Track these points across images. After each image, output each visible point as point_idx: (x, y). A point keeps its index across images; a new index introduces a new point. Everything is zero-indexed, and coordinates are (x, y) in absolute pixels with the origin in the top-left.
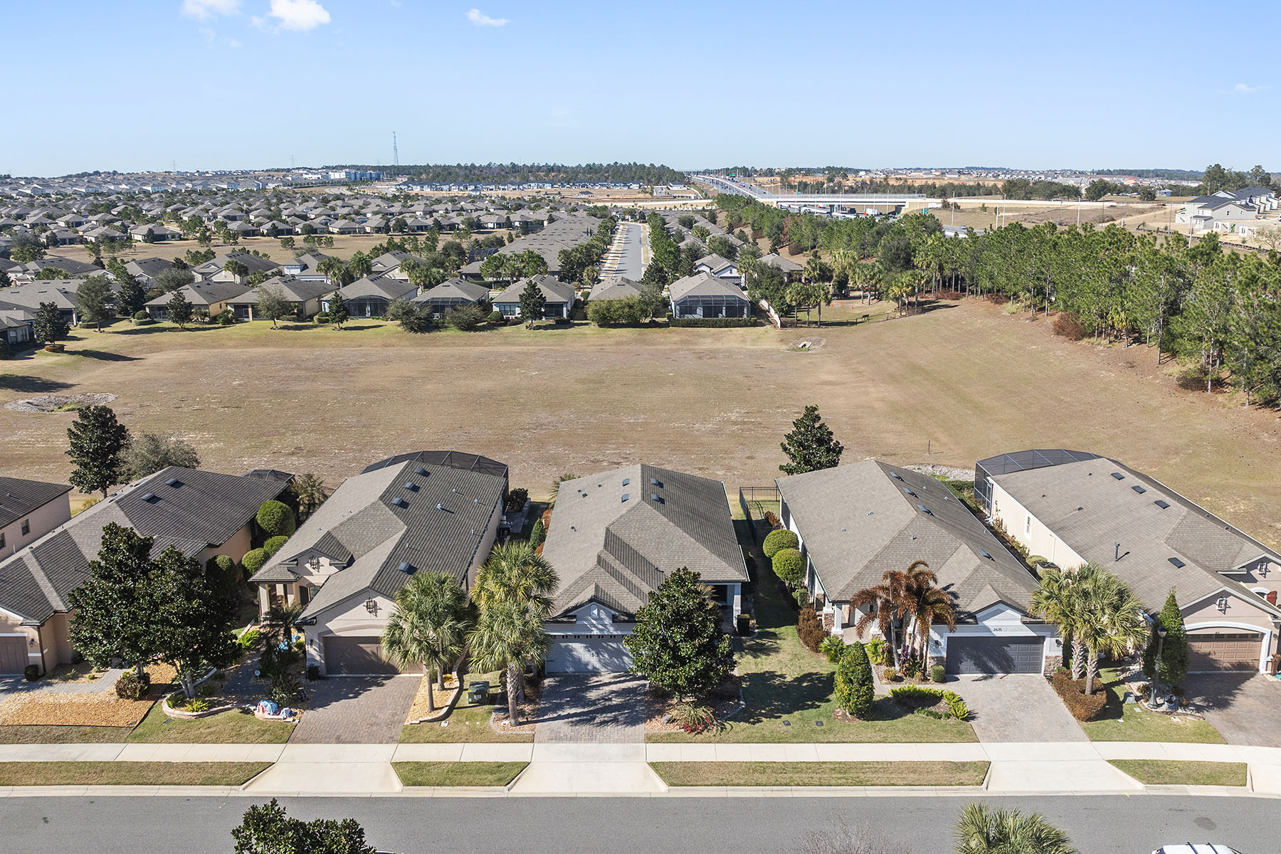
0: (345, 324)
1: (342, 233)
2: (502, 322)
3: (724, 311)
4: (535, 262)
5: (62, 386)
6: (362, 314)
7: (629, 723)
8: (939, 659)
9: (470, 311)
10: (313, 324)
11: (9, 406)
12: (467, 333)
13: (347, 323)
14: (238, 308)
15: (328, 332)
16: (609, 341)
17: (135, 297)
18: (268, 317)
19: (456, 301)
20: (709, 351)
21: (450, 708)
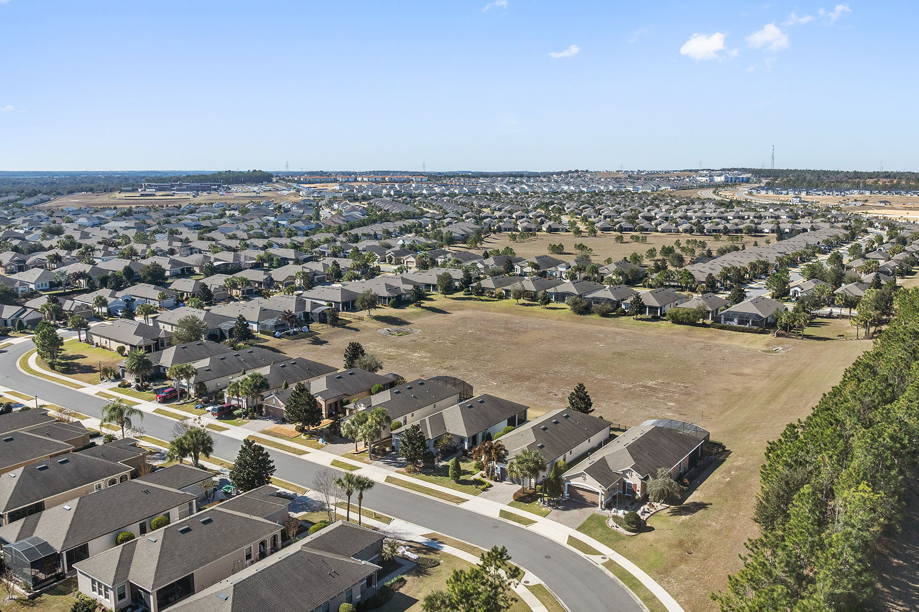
0: (547, 306)
1: (662, 232)
2: (624, 313)
3: (750, 322)
4: (687, 276)
5: (407, 323)
6: (563, 301)
7: (398, 467)
8: (498, 474)
9: (606, 307)
10: (537, 303)
11: (379, 331)
12: (602, 318)
13: (551, 305)
14: (507, 291)
15: (538, 309)
16: (670, 332)
17: (467, 281)
18: (517, 298)
19: (604, 299)
20: (716, 346)
21: (361, 452)
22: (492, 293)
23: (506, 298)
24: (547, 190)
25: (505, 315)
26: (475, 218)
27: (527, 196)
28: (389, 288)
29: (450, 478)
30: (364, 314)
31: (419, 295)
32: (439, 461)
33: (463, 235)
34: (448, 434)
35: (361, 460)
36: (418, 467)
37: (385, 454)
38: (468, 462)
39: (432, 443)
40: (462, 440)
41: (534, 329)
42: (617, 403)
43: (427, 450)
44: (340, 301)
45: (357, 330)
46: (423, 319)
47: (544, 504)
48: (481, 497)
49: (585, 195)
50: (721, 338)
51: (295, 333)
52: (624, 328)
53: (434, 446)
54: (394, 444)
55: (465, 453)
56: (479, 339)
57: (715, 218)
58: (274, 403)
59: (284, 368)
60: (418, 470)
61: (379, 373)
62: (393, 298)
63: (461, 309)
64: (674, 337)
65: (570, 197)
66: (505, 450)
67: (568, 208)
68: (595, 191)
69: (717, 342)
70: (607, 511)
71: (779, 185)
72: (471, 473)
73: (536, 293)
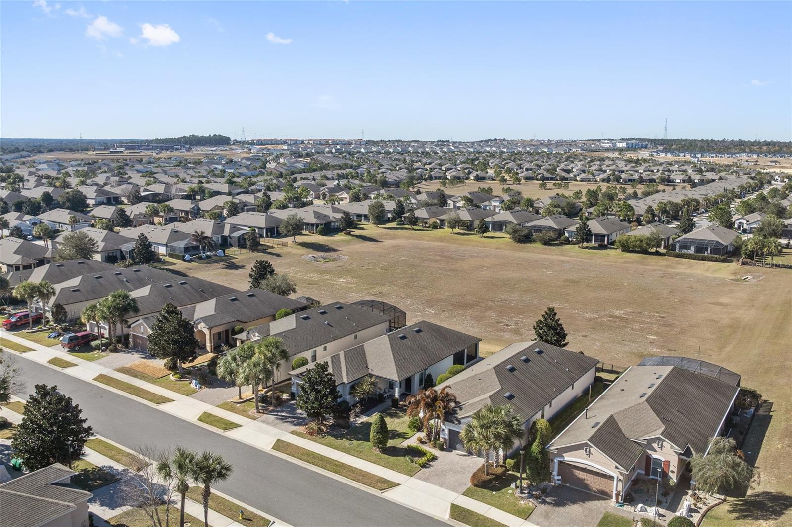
0: (485, 235)
1: (581, 181)
2: (568, 242)
3: (709, 250)
5: (335, 250)
6: (501, 230)
7: (295, 425)
8: (445, 439)
9: (548, 234)
10: (472, 232)
11: (303, 257)
12: (544, 246)
13: (488, 234)
14: (442, 221)
15: (475, 238)
16: (621, 260)
17: (400, 211)
18: (453, 227)
19: (545, 228)
20: (677, 274)
21: (247, 401)
22: (426, 223)
23: (440, 228)
24: (472, 150)
25: (439, 244)
26: (408, 169)
27: (454, 155)
28: (317, 215)
29: (370, 444)
30: (289, 240)
31: (349, 223)
32: (357, 416)
33: (396, 181)
34: (371, 376)
35: (244, 413)
36: (325, 425)
37: (280, 403)
38: (399, 417)
39: (348, 389)
40: (391, 385)
41: (472, 256)
42: (586, 336)
43: (339, 400)
44: (263, 226)
45: (278, 255)
46: (352, 247)
47: (522, 493)
48: (420, 478)
49: (506, 154)
50: (680, 266)
51: (208, 257)
52: (570, 257)
53: (350, 393)
54: (294, 389)
55: (395, 403)
56: (413, 266)
57: (628, 171)
58: (142, 331)
59: (170, 289)
60: (325, 429)
61: (292, 296)
62: (322, 225)
63: (393, 238)
64: (627, 265)
65: (493, 155)
66: (456, 402)
67: (491, 163)
68: (514, 152)
69: (676, 271)
70: (627, 508)
71: (675, 150)
72: (403, 436)
73: (472, 223)
